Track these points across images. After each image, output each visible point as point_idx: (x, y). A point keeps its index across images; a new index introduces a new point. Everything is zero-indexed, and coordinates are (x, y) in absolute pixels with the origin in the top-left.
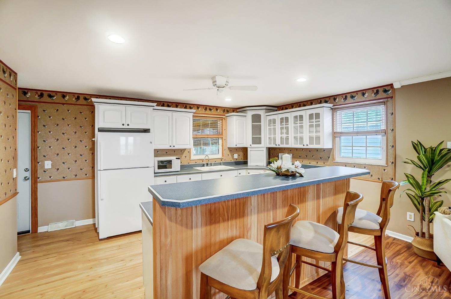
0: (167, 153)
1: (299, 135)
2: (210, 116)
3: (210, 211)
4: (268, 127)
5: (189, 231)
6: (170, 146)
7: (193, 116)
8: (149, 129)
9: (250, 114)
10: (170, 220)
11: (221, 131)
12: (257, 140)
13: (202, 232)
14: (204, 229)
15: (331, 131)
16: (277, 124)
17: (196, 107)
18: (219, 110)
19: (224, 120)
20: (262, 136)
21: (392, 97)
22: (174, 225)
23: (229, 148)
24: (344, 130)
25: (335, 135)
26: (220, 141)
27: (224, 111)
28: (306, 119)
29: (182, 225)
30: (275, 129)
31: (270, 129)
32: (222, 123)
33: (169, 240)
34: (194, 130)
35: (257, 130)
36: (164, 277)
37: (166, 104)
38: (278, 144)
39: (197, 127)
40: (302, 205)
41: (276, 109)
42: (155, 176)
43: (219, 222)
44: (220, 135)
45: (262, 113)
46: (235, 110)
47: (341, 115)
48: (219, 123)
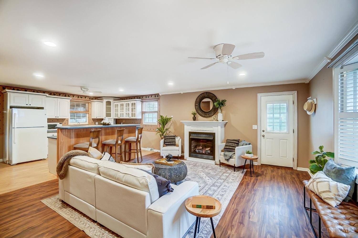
0: (53, 121)
1: (127, 113)
2: (81, 101)
3: (77, 134)
4: (115, 108)
5: (70, 139)
6: (56, 117)
7: (70, 101)
8: (43, 108)
9: (105, 101)
10: (64, 135)
11: (88, 109)
12: (108, 115)
13: (74, 140)
14: (75, 139)
15: (141, 111)
16: (119, 107)
17: (72, 95)
18: (86, 98)
19: (90, 103)
20: (112, 113)
21: (159, 99)
22: (65, 137)
23: (93, 119)
24: (146, 111)
25: (143, 113)
26: (87, 115)
27: (90, 98)
28: (125, 105)
29: (67, 137)
30: (129, 109)
31: (116, 109)
32: (89, 105)
33: (63, 141)
34: (71, 108)
35: (108, 109)
36: (61, 152)
37: (52, 93)
38: (120, 117)
39: (72, 106)
40: (113, 136)
41: (120, 99)
42: (48, 132)
43: (80, 138)
44: (87, 112)
45: (111, 101)
46: (96, 98)
47: (146, 104)
48: (87, 105)
